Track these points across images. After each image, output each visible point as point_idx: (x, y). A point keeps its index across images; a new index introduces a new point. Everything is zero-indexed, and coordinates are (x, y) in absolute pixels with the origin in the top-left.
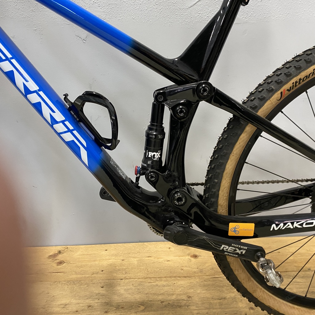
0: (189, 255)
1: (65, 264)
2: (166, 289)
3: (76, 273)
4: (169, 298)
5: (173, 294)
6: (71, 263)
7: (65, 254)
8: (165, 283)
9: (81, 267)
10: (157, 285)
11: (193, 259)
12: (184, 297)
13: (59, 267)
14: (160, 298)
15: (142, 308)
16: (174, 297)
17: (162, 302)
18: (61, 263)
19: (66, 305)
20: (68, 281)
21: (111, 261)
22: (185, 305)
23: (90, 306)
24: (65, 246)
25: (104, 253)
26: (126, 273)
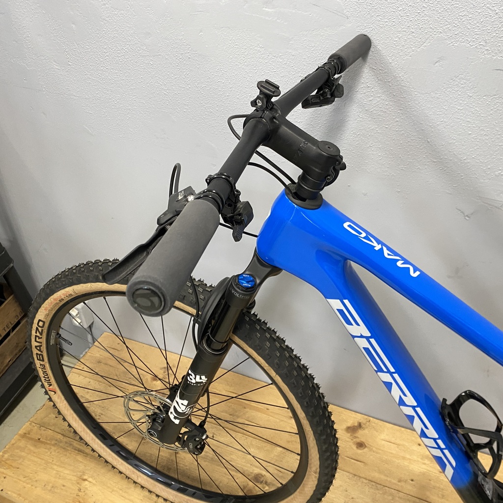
1: (366, 449)
3: (379, 471)
6: (373, 451)
7: (366, 431)
9: (386, 462)
13: (359, 451)
18: (361, 445)
24: (367, 417)
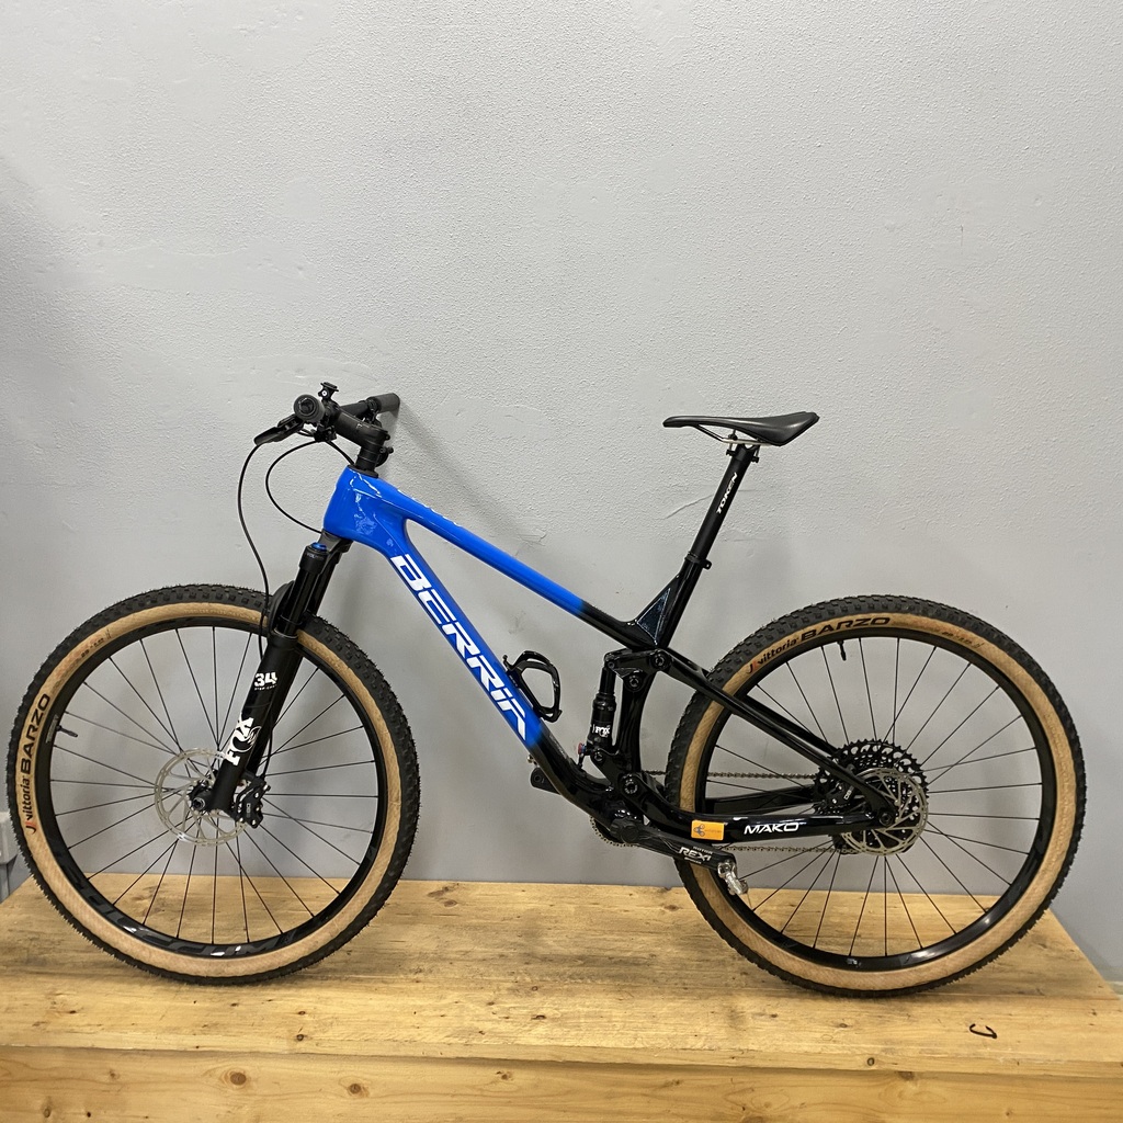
0: (662, 905)
1: (458, 905)
2: (619, 944)
3: (477, 918)
4: (623, 954)
5: (628, 951)
6: (467, 905)
7: (455, 892)
8: (617, 938)
9: (484, 910)
10: (605, 939)
11: (667, 911)
12: (645, 955)
13: (449, 908)
14: (609, 953)
15: (580, 962)
16: (629, 954)
17: (610, 958)
18: (450, 903)
19: (467, 952)
20: (466, 926)
21: (531, 906)
22: (645, 964)
23: (502, 956)
24: (454, 882)
25: (520, 894)
26: (556, 922)
